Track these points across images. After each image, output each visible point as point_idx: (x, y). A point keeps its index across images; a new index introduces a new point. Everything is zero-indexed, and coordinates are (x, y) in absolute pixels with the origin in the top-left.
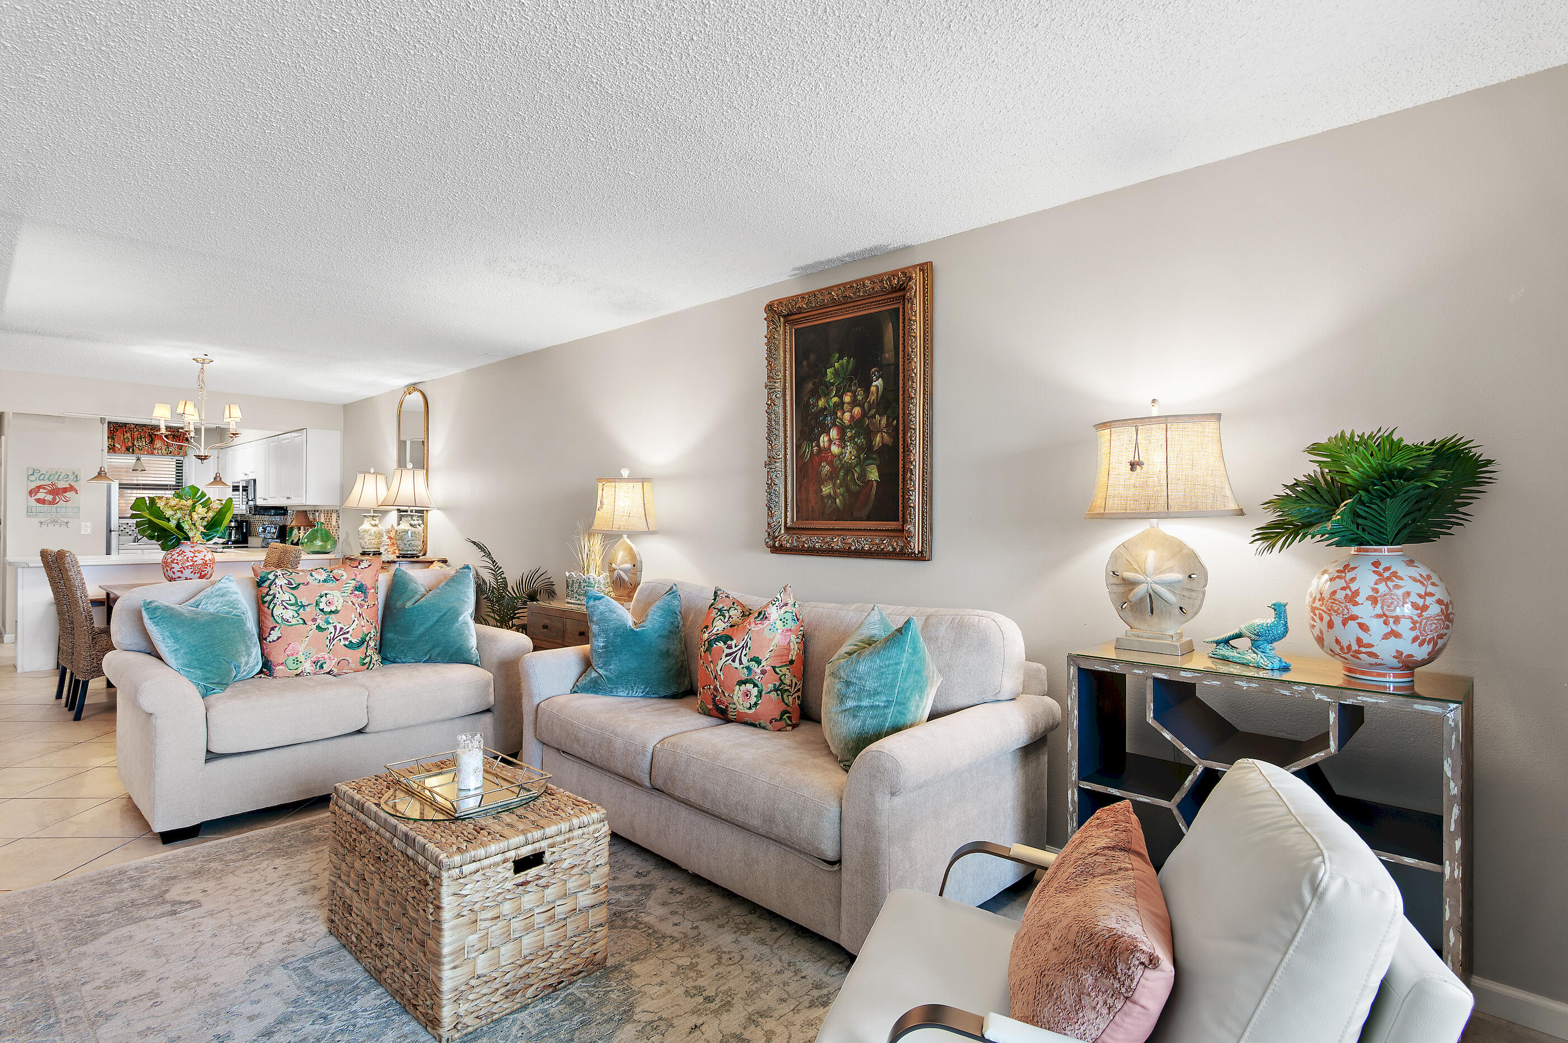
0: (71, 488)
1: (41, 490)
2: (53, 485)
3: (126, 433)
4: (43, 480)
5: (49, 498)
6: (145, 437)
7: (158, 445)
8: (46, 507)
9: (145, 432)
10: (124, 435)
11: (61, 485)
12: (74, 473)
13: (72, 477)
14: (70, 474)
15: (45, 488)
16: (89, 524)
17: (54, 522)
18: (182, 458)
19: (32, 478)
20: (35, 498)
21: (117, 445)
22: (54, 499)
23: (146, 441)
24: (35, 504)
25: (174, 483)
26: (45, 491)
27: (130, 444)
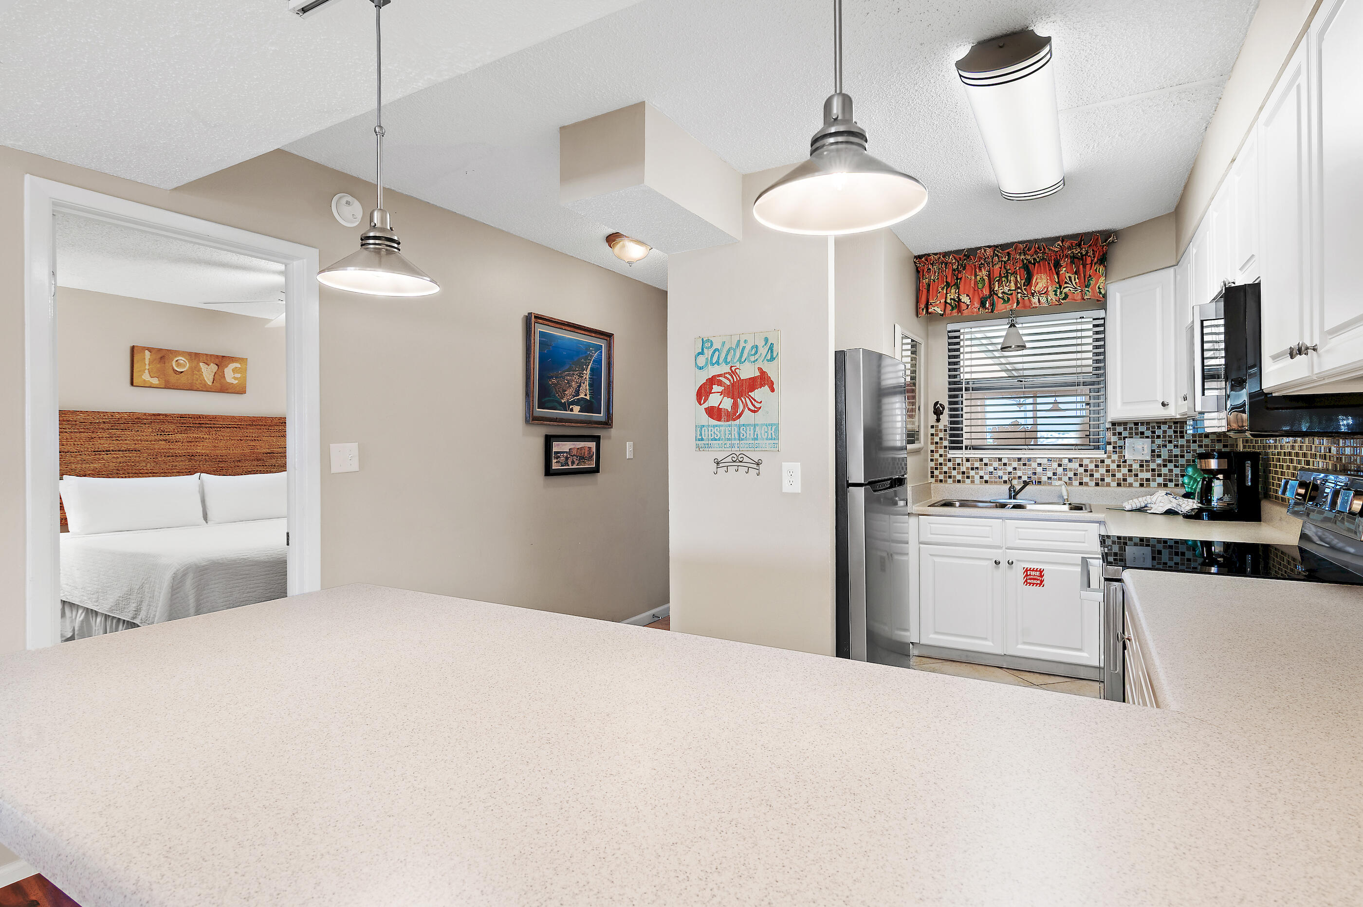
0: (763, 380)
1: (716, 388)
2: (733, 373)
3: (980, 270)
4: (718, 363)
5: (727, 404)
6: (1015, 273)
7: (1040, 285)
8: (723, 427)
9: (1015, 261)
10: (976, 276)
11: (747, 372)
12: (766, 340)
13: (763, 351)
14: (760, 343)
15: (720, 383)
16: (797, 467)
17: (737, 461)
18: (1101, 313)
19: (701, 361)
20: (706, 405)
21: (965, 299)
22: (735, 406)
23: (1016, 282)
24: (705, 419)
25: (1090, 369)
26: (720, 389)
27: (986, 292)
